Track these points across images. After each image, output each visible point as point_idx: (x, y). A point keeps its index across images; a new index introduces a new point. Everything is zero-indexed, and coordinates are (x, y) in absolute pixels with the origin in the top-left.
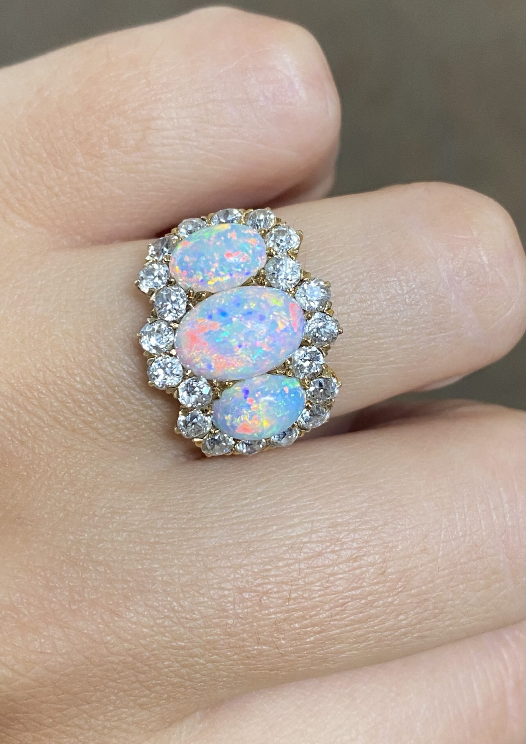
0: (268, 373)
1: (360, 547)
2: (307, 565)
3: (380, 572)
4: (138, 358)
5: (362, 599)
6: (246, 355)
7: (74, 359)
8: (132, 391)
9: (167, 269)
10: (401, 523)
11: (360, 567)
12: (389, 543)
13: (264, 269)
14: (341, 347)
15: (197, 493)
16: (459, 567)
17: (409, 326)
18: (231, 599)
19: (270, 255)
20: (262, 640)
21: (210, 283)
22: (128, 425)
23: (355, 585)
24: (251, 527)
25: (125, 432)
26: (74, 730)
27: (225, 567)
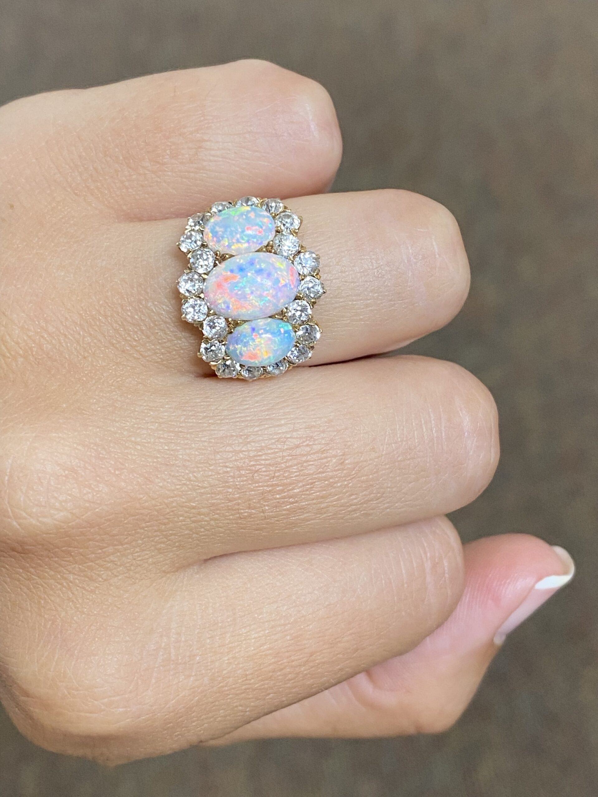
0: (270, 317)
1: (327, 443)
2: (288, 454)
3: (340, 462)
4: (174, 301)
5: (326, 481)
6: (256, 301)
7: (128, 299)
8: (168, 325)
9: (201, 236)
10: (357, 429)
11: (326, 458)
12: (348, 442)
13: (272, 241)
14: (323, 305)
15: (211, 399)
16: (397, 464)
17: (376, 293)
18: (232, 474)
19: (277, 231)
20: (251, 505)
21: (233, 247)
22: (162, 350)
23: (321, 470)
24: (249, 424)
25: (160, 356)
26: (109, 565)
27: (228, 452)
